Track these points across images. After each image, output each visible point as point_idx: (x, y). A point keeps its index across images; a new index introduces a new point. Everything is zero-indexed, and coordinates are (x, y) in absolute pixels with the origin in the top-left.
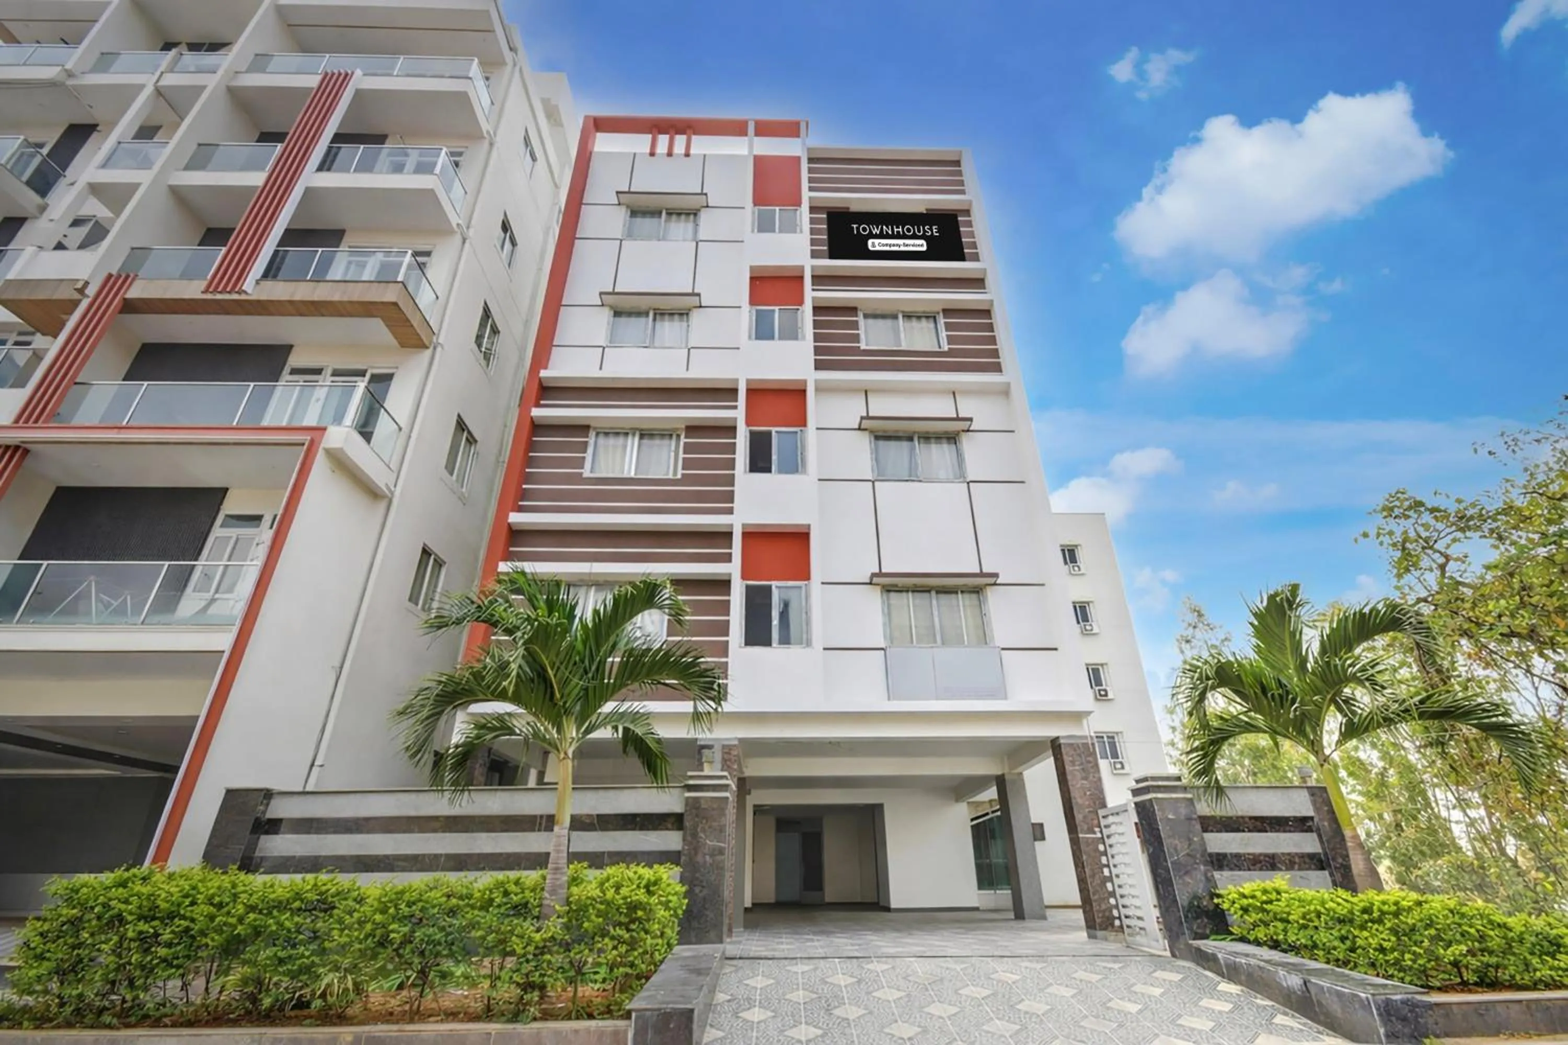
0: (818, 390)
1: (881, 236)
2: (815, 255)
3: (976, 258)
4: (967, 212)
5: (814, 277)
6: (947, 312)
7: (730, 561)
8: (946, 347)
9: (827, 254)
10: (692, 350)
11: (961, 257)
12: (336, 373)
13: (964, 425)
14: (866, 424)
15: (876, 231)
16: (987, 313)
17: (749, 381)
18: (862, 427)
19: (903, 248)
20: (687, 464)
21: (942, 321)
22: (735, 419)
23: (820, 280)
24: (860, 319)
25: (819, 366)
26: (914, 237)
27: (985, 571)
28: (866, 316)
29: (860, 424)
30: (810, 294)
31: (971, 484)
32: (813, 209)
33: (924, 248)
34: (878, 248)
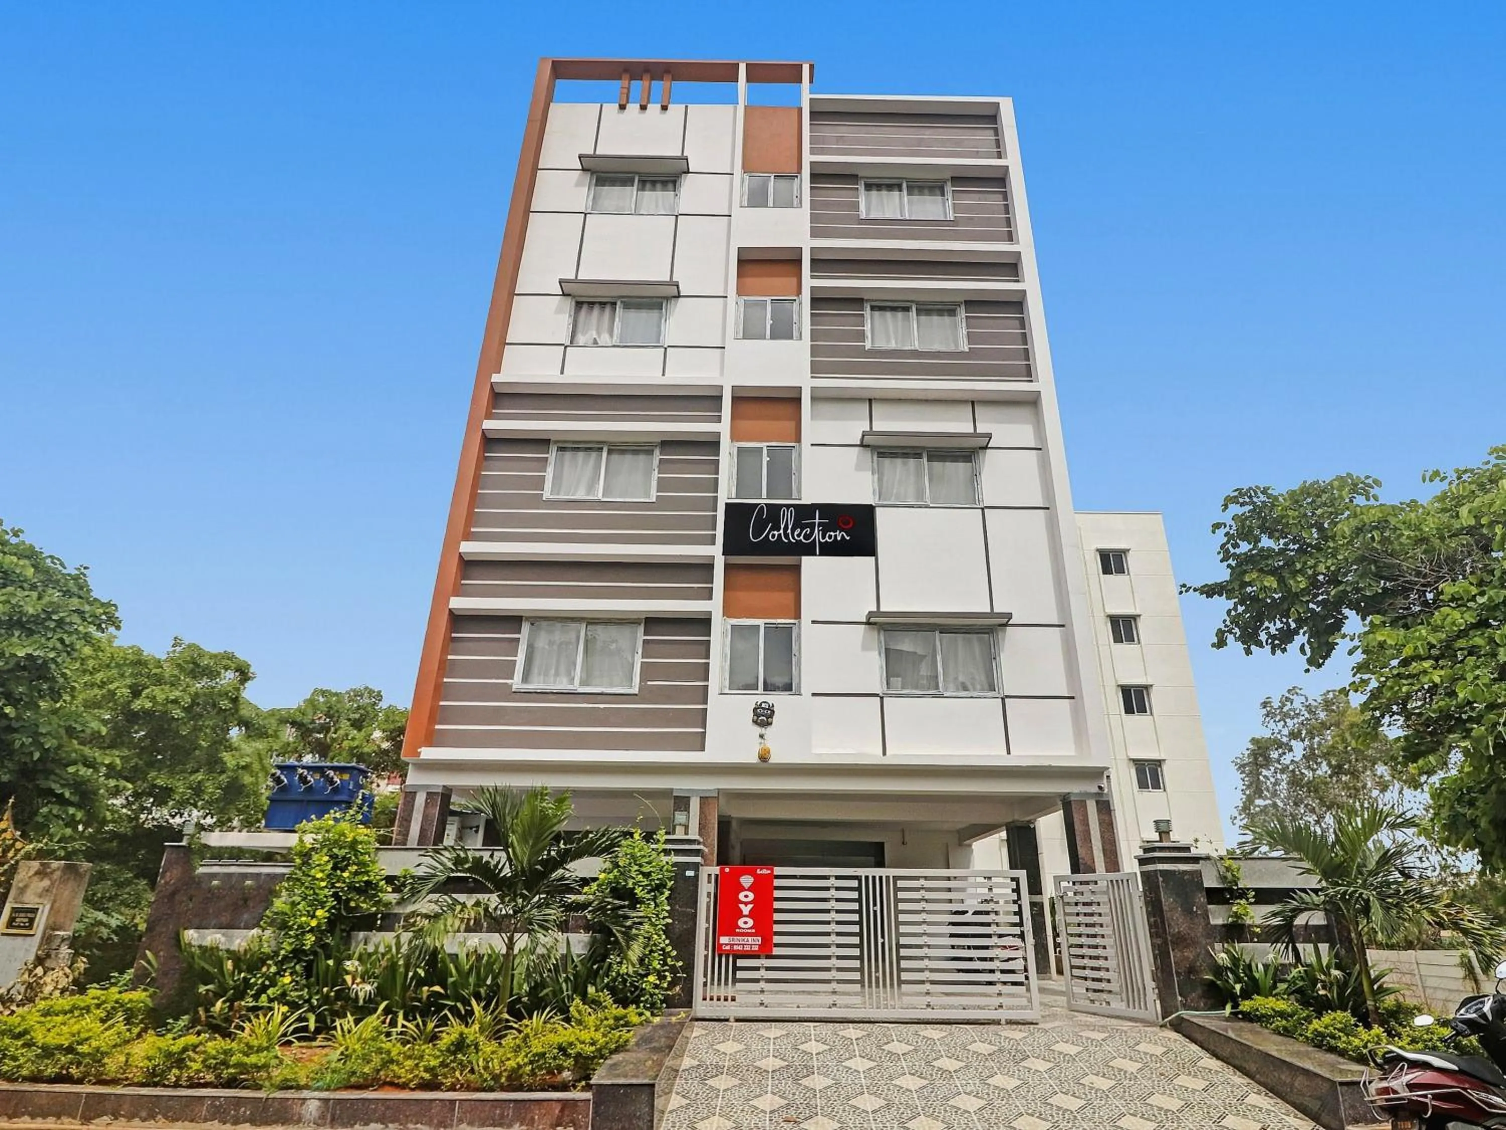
0: (814, 399)
2: (815, 232)
5: (813, 261)
6: (969, 304)
7: (710, 598)
8: (965, 347)
10: (668, 349)
13: (982, 442)
14: (868, 440)
16: (1019, 305)
17: (735, 382)
18: (865, 443)
20: (663, 485)
21: (962, 315)
22: (718, 434)
23: (821, 264)
24: (866, 312)
25: (817, 369)
27: (996, 609)
28: (873, 308)
29: (862, 440)
30: (808, 282)
31: (986, 511)
32: (814, 177)
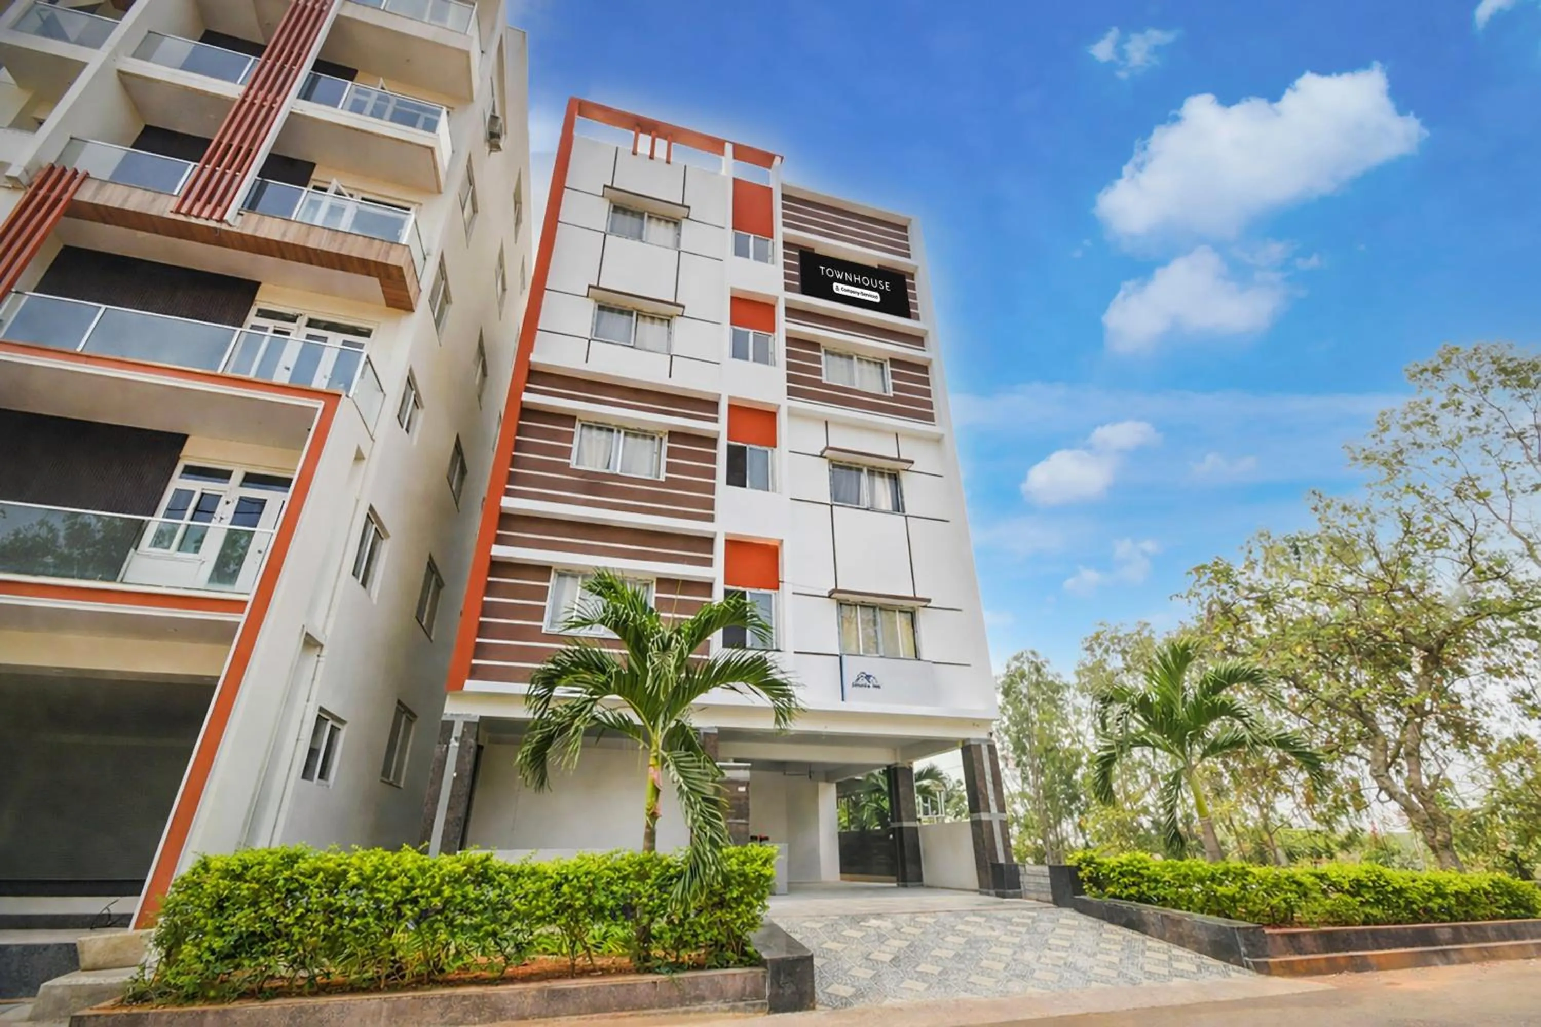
0: (787, 415)
1: (843, 281)
2: (788, 288)
3: (917, 318)
4: (912, 276)
5: (786, 309)
6: (894, 362)
7: (713, 565)
8: (891, 393)
9: (799, 289)
10: (674, 358)
11: (908, 315)
12: (311, 323)
13: (904, 465)
14: (827, 453)
15: (839, 276)
16: (924, 369)
17: (730, 398)
18: (824, 455)
19: (861, 297)
20: (670, 468)
21: (888, 368)
22: (718, 433)
23: (790, 312)
24: (822, 354)
25: (791, 392)
26: (870, 288)
27: (918, 596)
28: (827, 353)
29: (823, 453)
30: (783, 325)
31: (908, 518)
32: (786, 245)
33: (878, 300)
34: (841, 292)
